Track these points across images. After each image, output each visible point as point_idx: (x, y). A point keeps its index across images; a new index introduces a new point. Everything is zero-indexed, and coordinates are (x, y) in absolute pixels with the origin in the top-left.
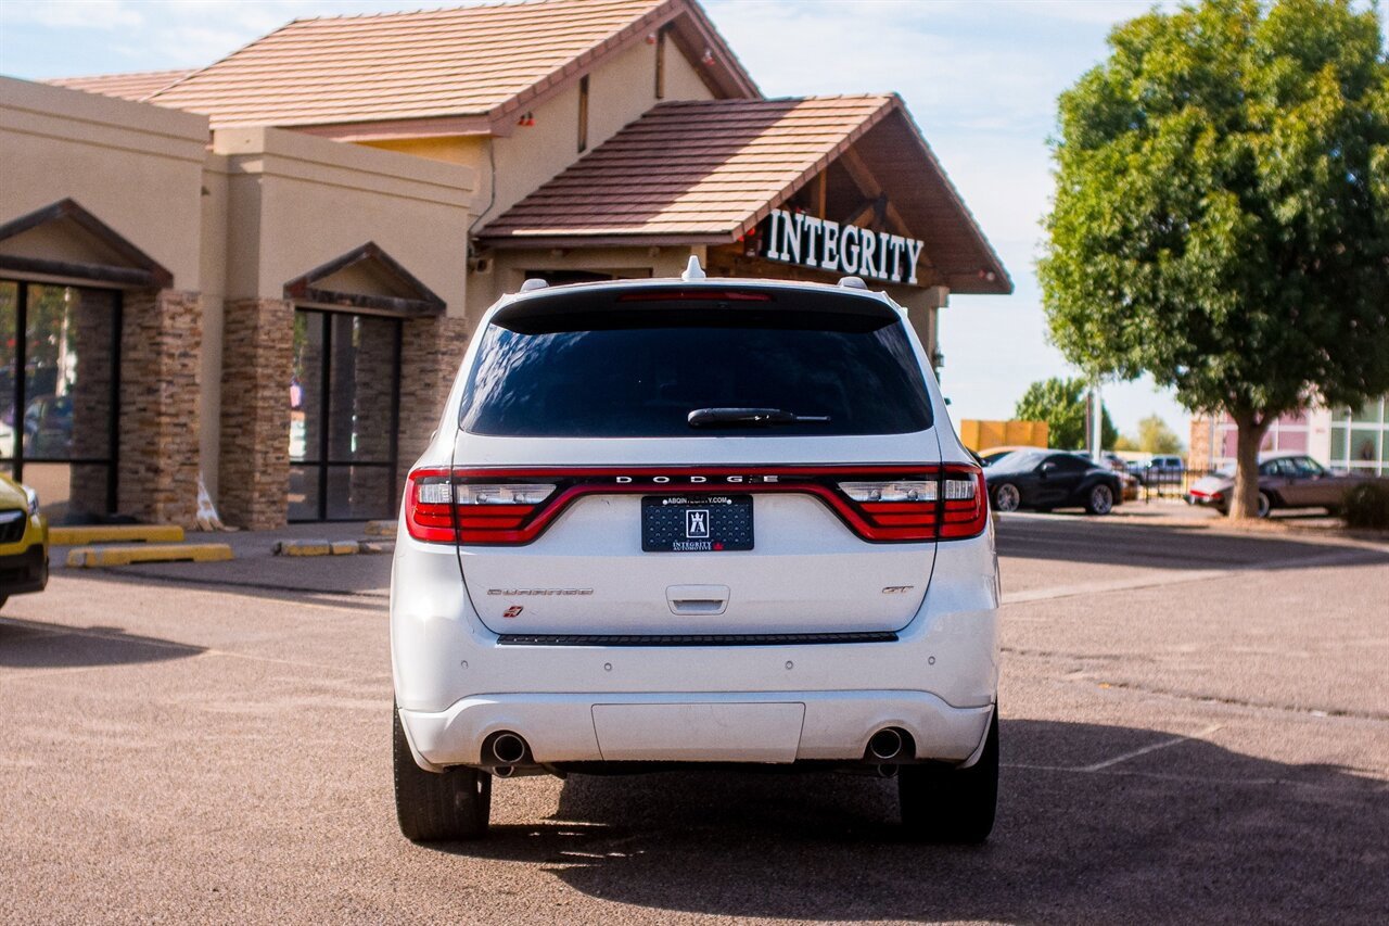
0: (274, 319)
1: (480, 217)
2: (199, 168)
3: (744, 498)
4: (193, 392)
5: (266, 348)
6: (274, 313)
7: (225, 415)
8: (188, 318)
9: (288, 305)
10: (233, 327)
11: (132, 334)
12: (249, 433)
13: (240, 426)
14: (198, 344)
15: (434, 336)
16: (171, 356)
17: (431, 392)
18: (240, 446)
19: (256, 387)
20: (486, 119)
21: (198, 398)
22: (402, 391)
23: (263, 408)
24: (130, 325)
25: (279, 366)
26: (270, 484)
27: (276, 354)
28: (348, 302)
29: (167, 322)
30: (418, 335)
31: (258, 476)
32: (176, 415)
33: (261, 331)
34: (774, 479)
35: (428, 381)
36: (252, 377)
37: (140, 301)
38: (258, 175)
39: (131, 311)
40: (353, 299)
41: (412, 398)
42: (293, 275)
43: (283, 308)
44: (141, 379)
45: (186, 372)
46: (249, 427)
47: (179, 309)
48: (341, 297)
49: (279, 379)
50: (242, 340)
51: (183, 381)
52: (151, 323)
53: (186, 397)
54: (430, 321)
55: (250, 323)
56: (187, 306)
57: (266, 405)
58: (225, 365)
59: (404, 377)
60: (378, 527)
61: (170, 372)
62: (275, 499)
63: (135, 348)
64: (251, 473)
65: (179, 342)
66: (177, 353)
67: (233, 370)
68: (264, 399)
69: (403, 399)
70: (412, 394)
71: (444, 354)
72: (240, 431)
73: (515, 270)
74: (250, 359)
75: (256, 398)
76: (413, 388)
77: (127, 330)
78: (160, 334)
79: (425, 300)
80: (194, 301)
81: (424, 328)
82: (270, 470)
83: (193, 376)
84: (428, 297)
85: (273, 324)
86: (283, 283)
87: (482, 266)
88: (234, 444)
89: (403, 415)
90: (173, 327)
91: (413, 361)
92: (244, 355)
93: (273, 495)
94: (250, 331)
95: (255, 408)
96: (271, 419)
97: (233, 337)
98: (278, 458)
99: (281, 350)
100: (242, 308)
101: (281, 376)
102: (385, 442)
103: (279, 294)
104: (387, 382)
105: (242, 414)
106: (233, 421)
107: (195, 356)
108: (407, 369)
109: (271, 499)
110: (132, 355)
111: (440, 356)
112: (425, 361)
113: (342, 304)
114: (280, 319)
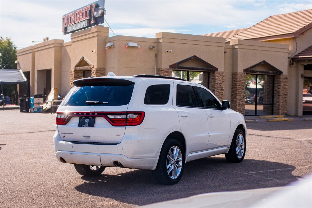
0: (241, 76)
1: (293, 54)
2: (224, 48)
3: (94, 118)
4: (223, 91)
5: (239, 82)
6: (241, 75)
7: (232, 95)
8: (221, 77)
9: (244, 73)
10: (233, 78)
11: (211, 80)
12: (236, 98)
13: (234, 97)
14: (224, 82)
15: (280, 78)
16: (217, 84)
17: (279, 90)
18: (234, 101)
19: (237, 89)
20: (293, 34)
21: (224, 92)
22: (275, 89)
23: (239, 94)
24: (211, 78)
25: (242, 85)
26: (240, 108)
27: (242, 83)
28: (259, 72)
29: (216, 78)
30: (277, 78)
31: (237, 107)
32: (219, 95)
33: (238, 79)
34: (96, 114)
35: (279, 88)
36: (236, 88)
37: (212, 74)
38: (237, 48)
39: (211, 76)
40: (260, 72)
41: (276, 91)
42: (246, 68)
43: (243, 74)
44: (212, 88)
45: (221, 87)
46: (236, 97)
47: (220, 75)
48: (257, 72)
49: (242, 88)
50: (235, 81)
51: (221, 89)
52: (214, 78)
53: (221, 92)
54: (279, 76)
55: (236, 77)
56: (221, 74)
57: (239, 93)
58: (232, 85)
59: (275, 87)
60: (260, 117)
61: (217, 87)
62: (242, 111)
63: (211, 83)
64: (236, 106)
65: (219, 81)
66: (219, 83)
67: (233, 86)
68: (239, 92)
69: (275, 91)
70: (276, 90)
71: (282, 82)
72: (234, 98)
73: (301, 64)
74: (236, 84)
75: (237, 92)
76: (276, 89)
77: (210, 79)
78: (215, 80)
79: (277, 71)
80: (223, 73)
81: (278, 77)
82: (240, 105)
83: (223, 88)
84: (278, 71)
85: (241, 77)
86: (243, 69)
87: (293, 64)
88: (233, 100)
89: (275, 94)
90: (218, 79)
91: (276, 84)
92: (235, 83)
93: (241, 110)
94: (236, 79)
95: (237, 93)
96: (240, 96)
97: (234, 80)
98: (242, 103)
99: (243, 82)
100: (235, 74)
101: (243, 87)
102: (271, 100)
103: (242, 72)
104: (272, 88)
105: (235, 95)
106: (233, 96)
107: (223, 84)
108: (275, 85)
109: (241, 111)
110: (211, 84)
111: (281, 83)
112: (278, 84)
113: (257, 73)
114: (243, 76)
